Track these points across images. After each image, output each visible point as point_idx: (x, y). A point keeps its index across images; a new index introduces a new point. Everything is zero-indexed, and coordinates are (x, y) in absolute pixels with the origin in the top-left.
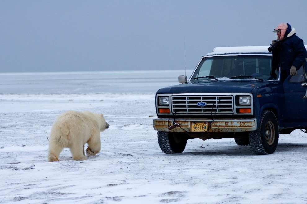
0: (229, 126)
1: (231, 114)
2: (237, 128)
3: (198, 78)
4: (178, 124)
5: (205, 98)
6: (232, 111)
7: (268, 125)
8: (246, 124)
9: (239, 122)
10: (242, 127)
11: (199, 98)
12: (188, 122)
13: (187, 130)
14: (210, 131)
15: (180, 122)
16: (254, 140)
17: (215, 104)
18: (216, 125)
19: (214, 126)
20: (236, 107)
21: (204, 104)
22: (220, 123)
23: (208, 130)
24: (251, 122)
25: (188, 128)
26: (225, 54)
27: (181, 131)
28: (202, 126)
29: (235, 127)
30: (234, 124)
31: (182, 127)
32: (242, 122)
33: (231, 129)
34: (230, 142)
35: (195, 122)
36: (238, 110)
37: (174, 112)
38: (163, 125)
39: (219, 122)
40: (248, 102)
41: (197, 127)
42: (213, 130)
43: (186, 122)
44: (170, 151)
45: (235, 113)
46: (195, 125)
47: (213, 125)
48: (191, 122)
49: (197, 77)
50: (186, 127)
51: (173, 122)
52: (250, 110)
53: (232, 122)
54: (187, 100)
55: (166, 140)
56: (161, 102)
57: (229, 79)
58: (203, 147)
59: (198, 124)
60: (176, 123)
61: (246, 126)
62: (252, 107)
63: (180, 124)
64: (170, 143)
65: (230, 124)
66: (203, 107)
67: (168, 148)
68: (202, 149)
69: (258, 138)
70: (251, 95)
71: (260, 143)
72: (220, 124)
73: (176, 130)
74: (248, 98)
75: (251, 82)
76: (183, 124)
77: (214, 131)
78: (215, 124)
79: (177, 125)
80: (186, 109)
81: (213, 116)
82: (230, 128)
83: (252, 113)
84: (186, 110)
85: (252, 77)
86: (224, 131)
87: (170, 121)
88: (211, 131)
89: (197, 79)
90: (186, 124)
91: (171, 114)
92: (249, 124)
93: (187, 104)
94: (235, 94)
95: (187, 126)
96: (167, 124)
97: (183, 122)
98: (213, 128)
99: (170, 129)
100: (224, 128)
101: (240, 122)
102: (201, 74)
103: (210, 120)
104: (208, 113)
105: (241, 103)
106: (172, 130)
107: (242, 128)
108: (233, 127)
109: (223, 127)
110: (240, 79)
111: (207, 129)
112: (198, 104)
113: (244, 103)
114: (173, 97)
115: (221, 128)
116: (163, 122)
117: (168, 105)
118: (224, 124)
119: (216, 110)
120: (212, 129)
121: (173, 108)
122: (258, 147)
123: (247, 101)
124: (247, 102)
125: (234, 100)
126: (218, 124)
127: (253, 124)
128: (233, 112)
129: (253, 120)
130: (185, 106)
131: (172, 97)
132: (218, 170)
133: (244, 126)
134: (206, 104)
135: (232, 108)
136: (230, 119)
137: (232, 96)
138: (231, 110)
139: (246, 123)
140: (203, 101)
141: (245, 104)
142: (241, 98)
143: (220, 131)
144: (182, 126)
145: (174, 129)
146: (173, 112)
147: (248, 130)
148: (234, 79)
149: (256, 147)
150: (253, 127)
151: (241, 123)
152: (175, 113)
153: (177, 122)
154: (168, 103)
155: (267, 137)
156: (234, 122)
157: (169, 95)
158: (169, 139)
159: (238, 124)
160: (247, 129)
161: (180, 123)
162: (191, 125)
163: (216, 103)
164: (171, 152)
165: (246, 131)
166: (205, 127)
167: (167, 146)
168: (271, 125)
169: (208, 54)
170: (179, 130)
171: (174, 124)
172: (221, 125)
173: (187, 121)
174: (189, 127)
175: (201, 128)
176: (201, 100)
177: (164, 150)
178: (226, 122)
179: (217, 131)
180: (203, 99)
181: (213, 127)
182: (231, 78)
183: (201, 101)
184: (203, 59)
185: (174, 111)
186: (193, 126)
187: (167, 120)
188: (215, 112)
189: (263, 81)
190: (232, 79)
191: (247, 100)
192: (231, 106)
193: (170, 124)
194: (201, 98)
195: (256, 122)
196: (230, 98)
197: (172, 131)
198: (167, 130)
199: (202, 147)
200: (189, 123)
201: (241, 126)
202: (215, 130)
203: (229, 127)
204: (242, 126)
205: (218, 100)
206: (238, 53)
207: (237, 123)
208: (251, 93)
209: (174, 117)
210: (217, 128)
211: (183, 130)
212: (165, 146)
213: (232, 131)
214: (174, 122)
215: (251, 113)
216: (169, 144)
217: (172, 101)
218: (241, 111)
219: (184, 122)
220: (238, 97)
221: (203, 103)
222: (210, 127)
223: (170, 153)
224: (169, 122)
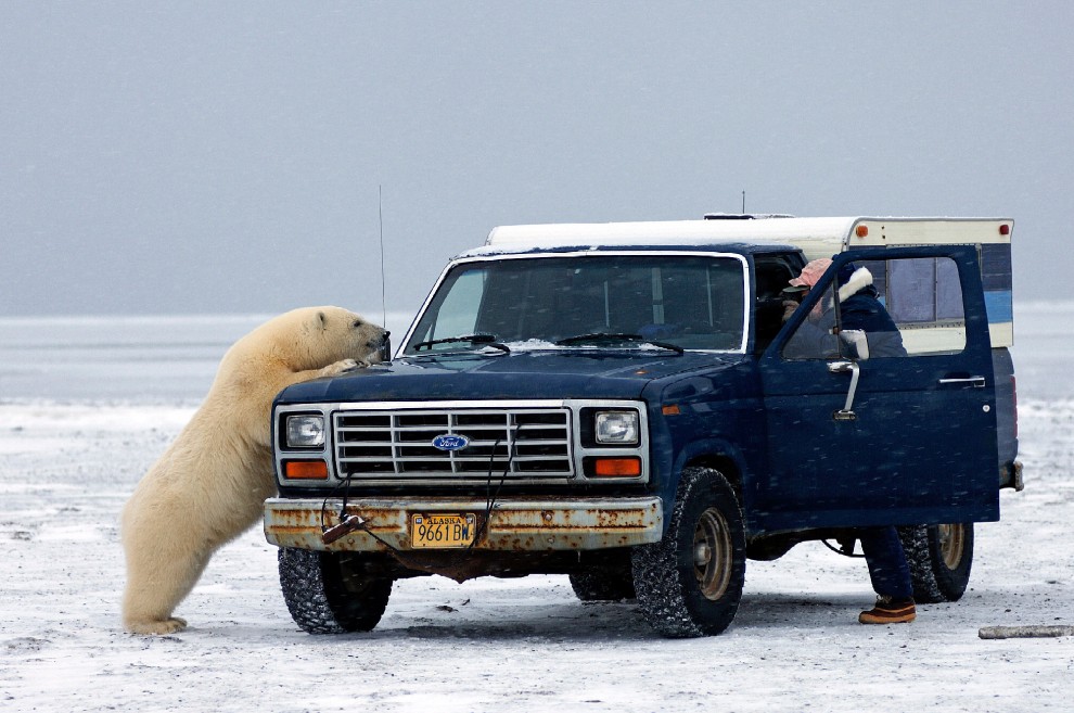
0: (557, 527)
1: (564, 481)
2: (588, 535)
3: (430, 344)
4: (361, 521)
5: (461, 420)
6: (569, 470)
7: (705, 522)
8: (622, 519)
9: (594, 511)
10: (608, 530)
11: (442, 420)
12: (397, 511)
13: (395, 544)
14: (482, 546)
15: (366, 511)
16: (651, 583)
17: (502, 443)
18: (505, 522)
19: (497, 527)
20: (582, 452)
21: (462, 442)
22: (523, 514)
23: (476, 541)
24: (641, 510)
25: (398, 536)
26: (537, 250)
27: (371, 545)
28: (452, 527)
29: (580, 531)
30: (575, 518)
31: (373, 532)
32: (607, 511)
33: (566, 537)
34: (552, 589)
35: (425, 513)
36: (590, 464)
37: (345, 475)
38: (302, 523)
39: (520, 511)
40: (630, 435)
41: (434, 529)
42: (496, 540)
43: (389, 511)
44: (328, 623)
45: (581, 477)
46: (425, 522)
47: (497, 522)
48: (411, 513)
49: (426, 340)
50: (389, 531)
51: (339, 513)
52: (636, 463)
53: (566, 511)
54: (392, 429)
55: (310, 581)
56: (292, 437)
57: (552, 346)
58: (450, 610)
59: (438, 519)
60: (350, 518)
61: (620, 526)
62: (644, 452)
63: (367, 521)
64: (326, 592)
65: (558, 519)
66: (456, 455)
67: (319, 613)
68: (445, 616)
69: (669, 574)
70: (641, 407)
71: (676, 593)
72: (521, 518)
73: (351, 544)
74: (629, 418)
75: (637, 357)
76: (379, 521)
77: (497, 546)
78: (502, 520)
79: (354, 525)
80: (392, 463)
81: (496, 486)
82: (559, 535)
83: (645, 477)
84: (388, 467)
85: (640, 339)
86: (537, 545)
87: (328, 507)
88: (488, 546)
89: (430, 348)
90: (391, 520)
91: (332, 480)
92: (633, 518)
93: (393, 444)
94: (578, 404)
95: (395, 527)
96: (313, 520)
97: (378, 511)
98: (495, 535)
99: (328, 539)
100: (539, 535)
101: (600, 511)
102: (446, 328)
103: (482, 505)
104: (477, 478)
105: (600, 437)
106: (338, 541)
107: (606, 534)
108: (572, 530)
109: (534, 531)
110: (594, 347)
111: (471, 540)
112: (437, 443)
113: (613, 436)
114: (340, 418)
115: (525, 535)
116: (303, 514)
117: (321, 448)
118: (537, 519)
119: (504, 466)
120: (489, 537)
121: (338, 460)
122: (669, 607)
123: (623, 429)
124: (624, 433)
125: (573, 427)
126: (515, 519)
127: (648, 517)
128: (571, 473)
129: (650, 503)
130: (387, 451)
131: (335, 415)
132: (524, 696)
133: (614, 527)
134: (468, 442)
135: (569, 457)
136: (562, 500)
137: (567, 412)
138: (564, 465)
139: (621, 515)
140: (454, 432)
141: (618, 439)
142: (601, 419)
143: (522, 544)
144: (373, 527)
145: (343, 539)
146: (340, 474)
147: (631, 542)
148: (570, 348)
149: (662, 608)
150: (650, 528)
151: (604, 515)
152: (350, 478)
153: (356, 511)
154: (319, 439)
155: (702, 569)
156: (575, 510)
157: (326, 408)
158: (324, 577)
159: (593, 519)
160: (625, 538)
161: (368, 515)
162: (410, 523)
163: (505, 438)
164: (330, 627)
165: (623, 544)
166: (465, 532)
167: (318, 603)
168: (716, 522)
169: (471, 252)
170: (363, 543)
171: (342, 519)
172: (525, 523)
173: (395, 506)
174: (404, 529)
175: (450, 537)
176: (449, 428)
177: (306, 619)
178: (545, 513)
179: (509, 546)
180: (454, 424)
181: (494, 531)
182: (559, 344)
183: (446, 432)
184: (450, 271)
185: (343, 471)
186: (417, 527)
187: (318, 503)
188: (501, 474)
189: (681, 353)
190: (563, 348)
191: (624, 427)
192: (562, 450)
193: (329, 520)
194: (450, 418)
195: (659, 512)
196: (561, 418)
197: (335, 547)
198: (319, 544)
199: (445, 608)
200: (403, 516)
201: (601, 527)
202: (503, 542)
203: (555, 531)
204: (609, 527)
205: (515, 427)
206: (587, 248)
207: (585, 513)
208: (640, 399)
209: (345, 493)
210: (509, 536)
211: (380, 542)
212: (309, 604)
213: (567, 546)
214: (346, 510)
215: (640, 474)
216: (323, 599)
217: (337, 429)
218: (601, 467)
219: (384, 511)
220: (588, 416)
221: (455, 440)
222: (481, 530)
223: (328, 631)
224: (324, 511)
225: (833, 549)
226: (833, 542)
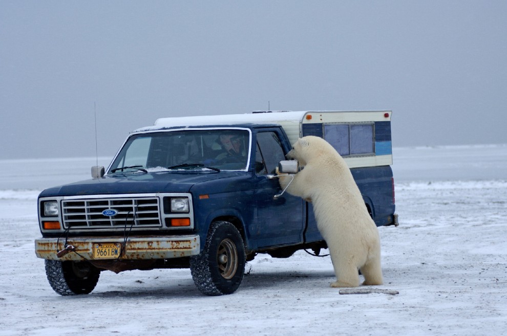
0: (154, 249)
1: (158, 229)
2: (167, 252)
4: (73, 247)
5: (115, 203)
6: (159, 224)
7: (225, 245)
8: (182, 245)
9: (170, 241)
10: (176, 250)
11: (106, 203)
12: (88, 243)
13: (88, 258)
14: (123, 258)
15: (75, 243)
16: (198, 272)
17: (131, 213)
18: (133, 247)
19: (129, 249)
20: (164, 216)
21: (114, 213)
22: (140, 243)
23: (121, 255)
24: (189, 241)
25: (88, 254)
26: (164, 129)
27: (78, 258)
28: (111, 249)
29: (164, 250)
30: (162, 245)
31: (78, 252)
32: (175, 241)
33: (158, 253)
35: (100, 244)
36: (169, 221)
37: (67, 228)
38: (50, 248)
39: (139, 242)
40: (185, 209)
41: (103, 251)
42: (129, 255)
43: (85, 243)
44: (67, 291)
45: (165, 227)
46: (100, 248)
47: (129, 247)
48: (94, 243)
50: (85, 252)
51: (64, 244)
52: (188, 220)
53: (158, 242)
54: (86, 207)
55: (58, 273)
56: (46, 210)
57: (166, 170)
58: (141, 282)
59: (105, 246)
60: (68, 246)
61: (181, 248)
62: (191, 215)
63: (75, 247)
64: (65, 277)
65: (155, 245)
66: (113, 218)
67: (63, 286)
68: (139, 285)
69: (205, 268)
70: (189, 195)
71: (209, 277)
73: (70, 257)
74: (184, 201)
75: (200, 173)
76: (80, 247)
77: (130, 257)
78: (131, 246)
79: (70, 249)
81: (128, 232)
82: (155, 252)
83: (192, 226)
84: (85, 224)
85: (203, 166)
86: (147, 257)
87: (60, 242)
88: (126, 257)
89: (122, 170)
90: (86, 247)
91: (62, 230)
92: (186, 244)
93: (86, 214)
94: (162, 195)
95: (87, 250)
96: (54, 248)
97: (80, 243)
98: (129, 253)
99: (59, 256)
100: (147, 252)
101: (172, 242)
103: (122, 240)
104: (121, 228)
105: (173, 209)
106: (64, 256)
107: (175, 252)
108: (161, 250)
109: (145, 251)
110: (183, 170)
111: (119, 254)
112: (104, 213)
113: (178, 209)
114: (64, 203)
115: (142, 253)
116: (50, 245)
117: (57, 216)
118: (146, 246)
119: (132, 223)
120: (126, 254)
121: (64, 221)
122: (206, 282)
123: (182, 206)
124: (182, 208)
125: (161, 206)
126: (137, 246)
127: (192, 245)
128: (160, 225)
129: (194, 238)
130: (84, 217)
131: (62, 202)
133: (178, 248)
134: (117, 212)
135: (159, 218)
136: (156, 237)
137: (158, 199)
138: (157, 222)
139: (181, 243)
140: (111, 208)
141: (180, 210)
142: (173, 201)
143: (140, 257)
144: (79, 250)
145: (67, 255)
146: (65, 227)
147: (186, 255)
148: (173, 170)
149: (203, 283)
150: (194, 249)
151: (174, 243)
152: (69, 229)
153: (71, 243)
154: (57, 212)
155: (224, 265)
156: (161, 241)
157: (58, 198)
158: (63, 271)
159: (169, 245)
160: (183, 253)
161: (76, 245)
162: (93, 248)
163: (132, 210)
164: (69, 293)
165: (183, 256)
166: (116, 251)
167: (62, 283)
168: (230, 245)
169: (138, 130)
170: (74, 257)
171: (66, 246)
172: (140, 247)
173: (87, 241)
174: (91, 251)
175: (110, 253)
176: (109, 206)
177: (58, 289)
178: (149, 243)
179: (135, 257)
180: (111, 205)
181: (128, 251)
182: (169, 168)
183: (108, 208)
184: (129, 138)
185: (67, 226)
186: (96, 249)
187: (55, 240)
188: (130, 226)
189: (219, 171)
190: (170, 170)
191: (182, 205)
192: (156, 215)
193: (60, 247)
194: (109, 202)
195: (198, 241)
196: (155, 201)
197: (63, 259)
198: (56, 258)
199: (139, 281)
200: (91, 245)
201: (173, 248)
202: (132, 256)
203: (153, 251)
204: (175, 248)
205: (136, 206)
207: (166, 243)
208: (189, 192)
209: (66, 235)
210: (134, 253)
211: (82, 257)
212: (58, 283)
213: (159, 257)
214: (67, 243)
215: (190, 225)
216: (64, 281)
217: (63, 208)
218: (174, 222)
219: (82, 243)
220: (167, 201)
221: (112, 212)
222: (123, 250)
223: (68, 294)
224: (58, 244)
225: (309, 253)
226: (310, 250)
